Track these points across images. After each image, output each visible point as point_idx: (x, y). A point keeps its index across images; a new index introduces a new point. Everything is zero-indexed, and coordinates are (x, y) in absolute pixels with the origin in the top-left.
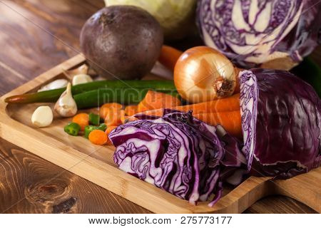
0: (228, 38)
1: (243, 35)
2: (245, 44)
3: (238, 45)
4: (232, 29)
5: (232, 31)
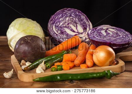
4: (72, 36)
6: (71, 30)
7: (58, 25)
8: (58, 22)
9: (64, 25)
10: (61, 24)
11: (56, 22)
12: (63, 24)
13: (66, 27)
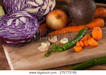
0: (40, 16)
1: (41, 10)
2: (45, 10)
3: (44, 13)
4: (36, 14)
5: (37, 14)
6: (33, 8)
7: (17, 10)
8: (15, 7)
9: (23, 7)
10: (19, 7)
11: (13, 8)
12: (21, 7)
13: (25, 7)
